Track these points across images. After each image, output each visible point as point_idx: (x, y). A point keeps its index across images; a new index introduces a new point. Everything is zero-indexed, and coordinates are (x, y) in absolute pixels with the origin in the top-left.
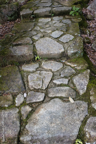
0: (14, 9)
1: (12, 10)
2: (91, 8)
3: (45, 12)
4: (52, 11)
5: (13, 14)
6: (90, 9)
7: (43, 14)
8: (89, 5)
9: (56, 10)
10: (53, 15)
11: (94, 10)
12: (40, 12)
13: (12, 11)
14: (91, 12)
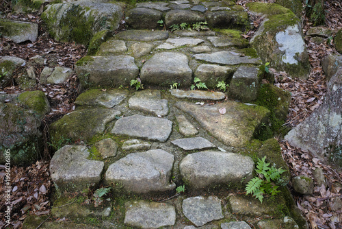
0: (27, 128)
1: (20, 130)
2: (300, 138)
3: (155, 180)
4: (179, 172)
5: (24, 144)
6: (296, 143)
7: (144, 188)
8: (290, 128)
9: (196, 173)
10: (181, 189)
11: (311, 150)
12: (133, 179)
13: (21, 133)
14: (300, 155)
